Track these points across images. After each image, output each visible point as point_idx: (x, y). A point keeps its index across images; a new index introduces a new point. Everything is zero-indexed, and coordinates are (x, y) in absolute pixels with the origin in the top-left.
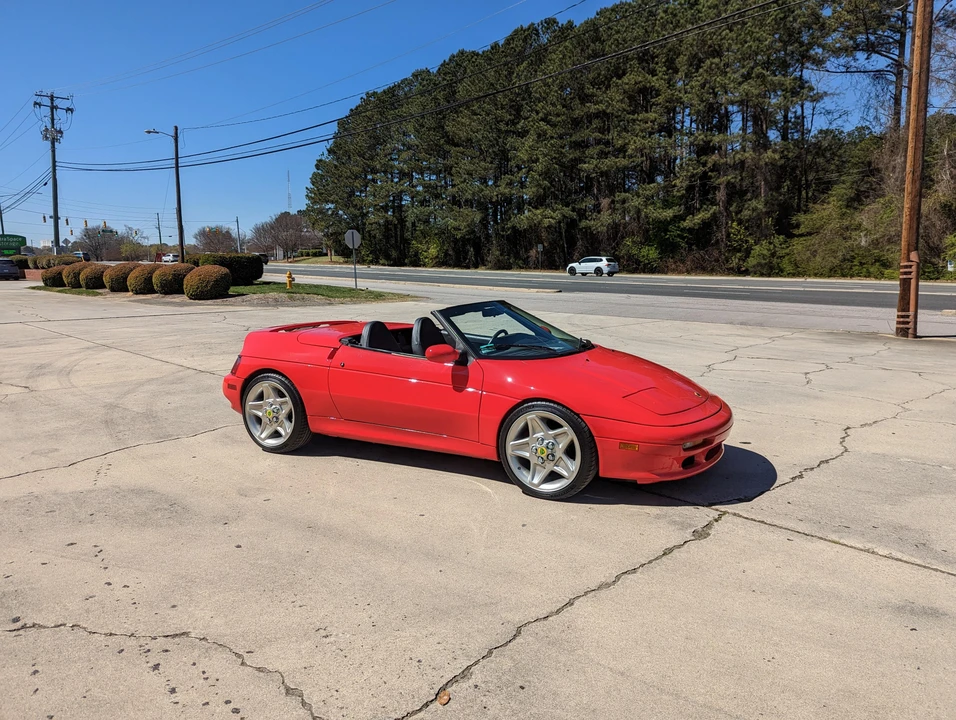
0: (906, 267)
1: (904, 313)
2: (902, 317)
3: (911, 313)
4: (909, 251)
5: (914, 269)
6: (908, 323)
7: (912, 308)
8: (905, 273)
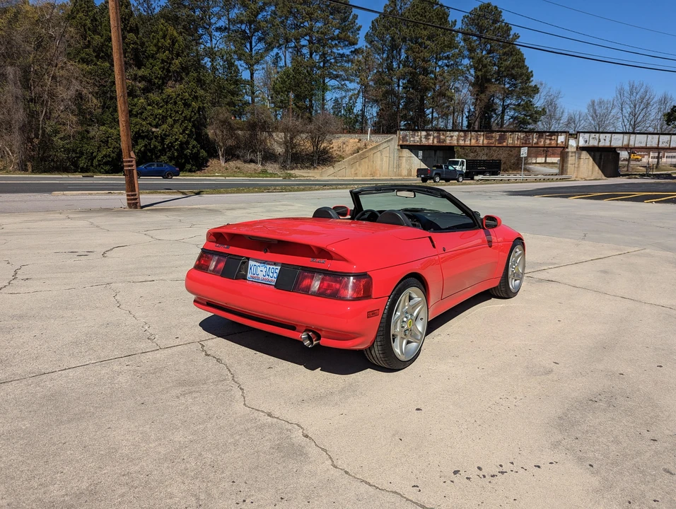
0: (129, 161)
1: (133, 193)
2: (132, 195)
3: (137, 193)
4: (129, 151)
5: (134, 163)
6: (136, 199)
7: (137, 189)
8: (129, 166)
